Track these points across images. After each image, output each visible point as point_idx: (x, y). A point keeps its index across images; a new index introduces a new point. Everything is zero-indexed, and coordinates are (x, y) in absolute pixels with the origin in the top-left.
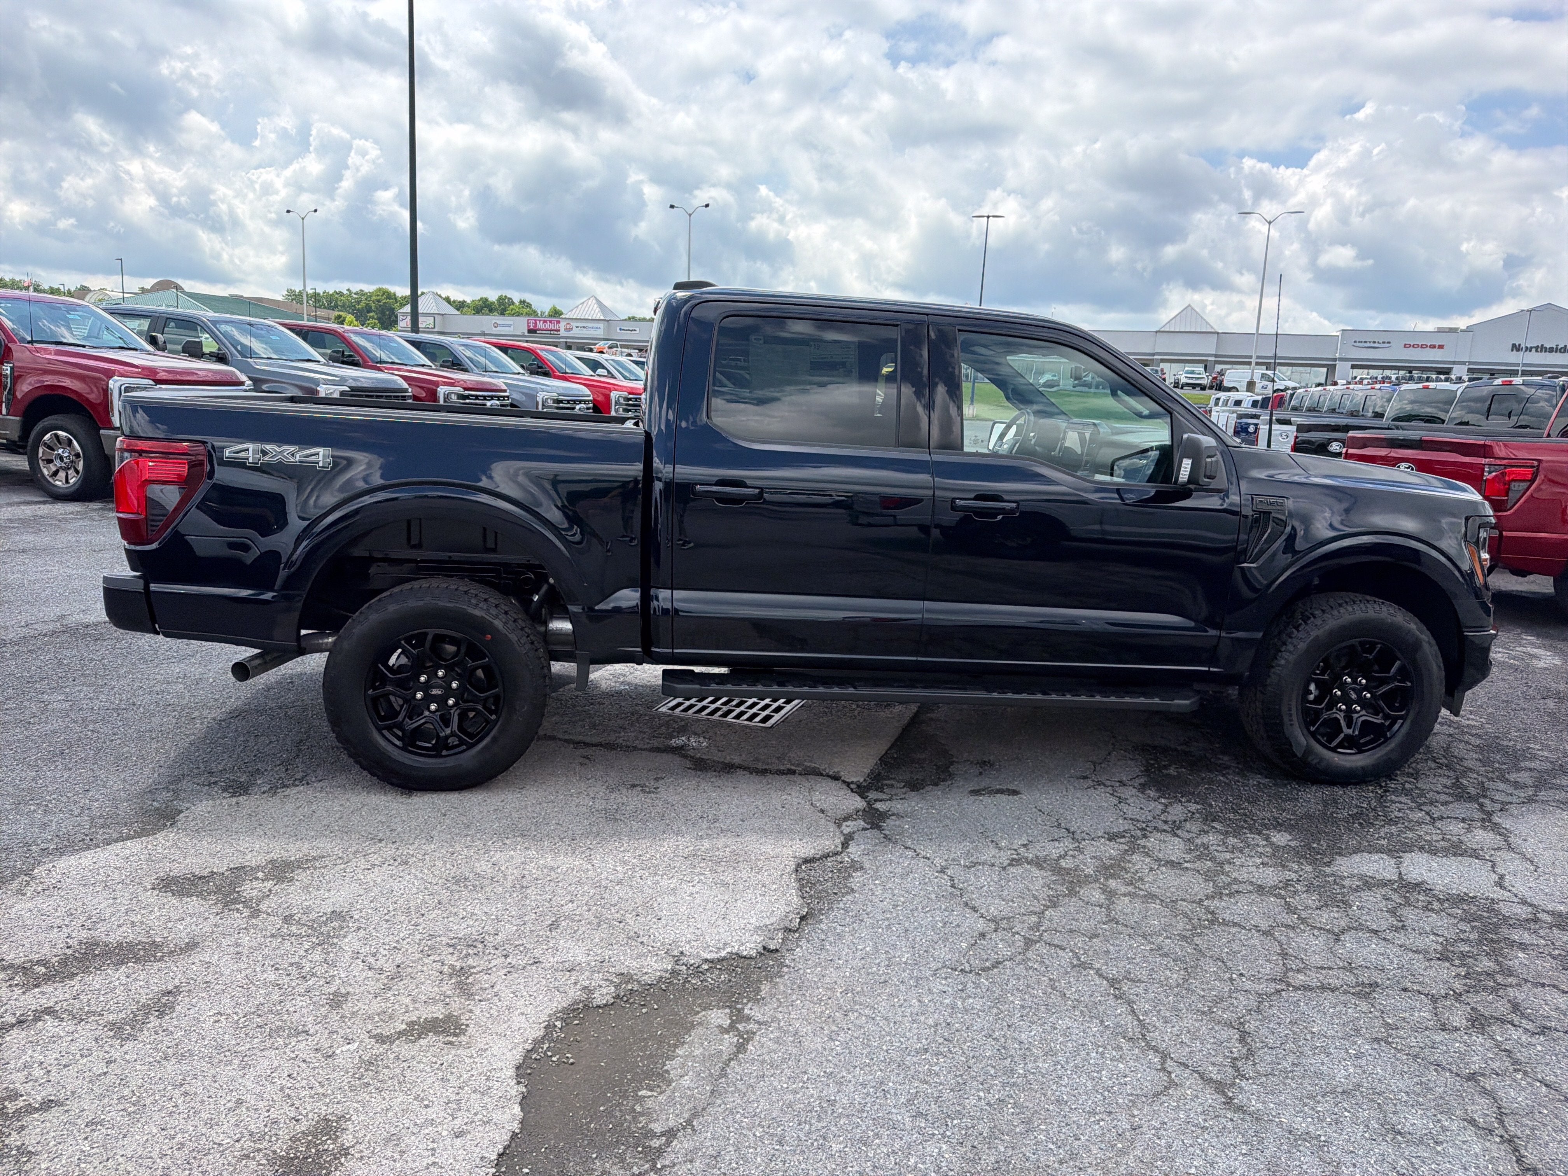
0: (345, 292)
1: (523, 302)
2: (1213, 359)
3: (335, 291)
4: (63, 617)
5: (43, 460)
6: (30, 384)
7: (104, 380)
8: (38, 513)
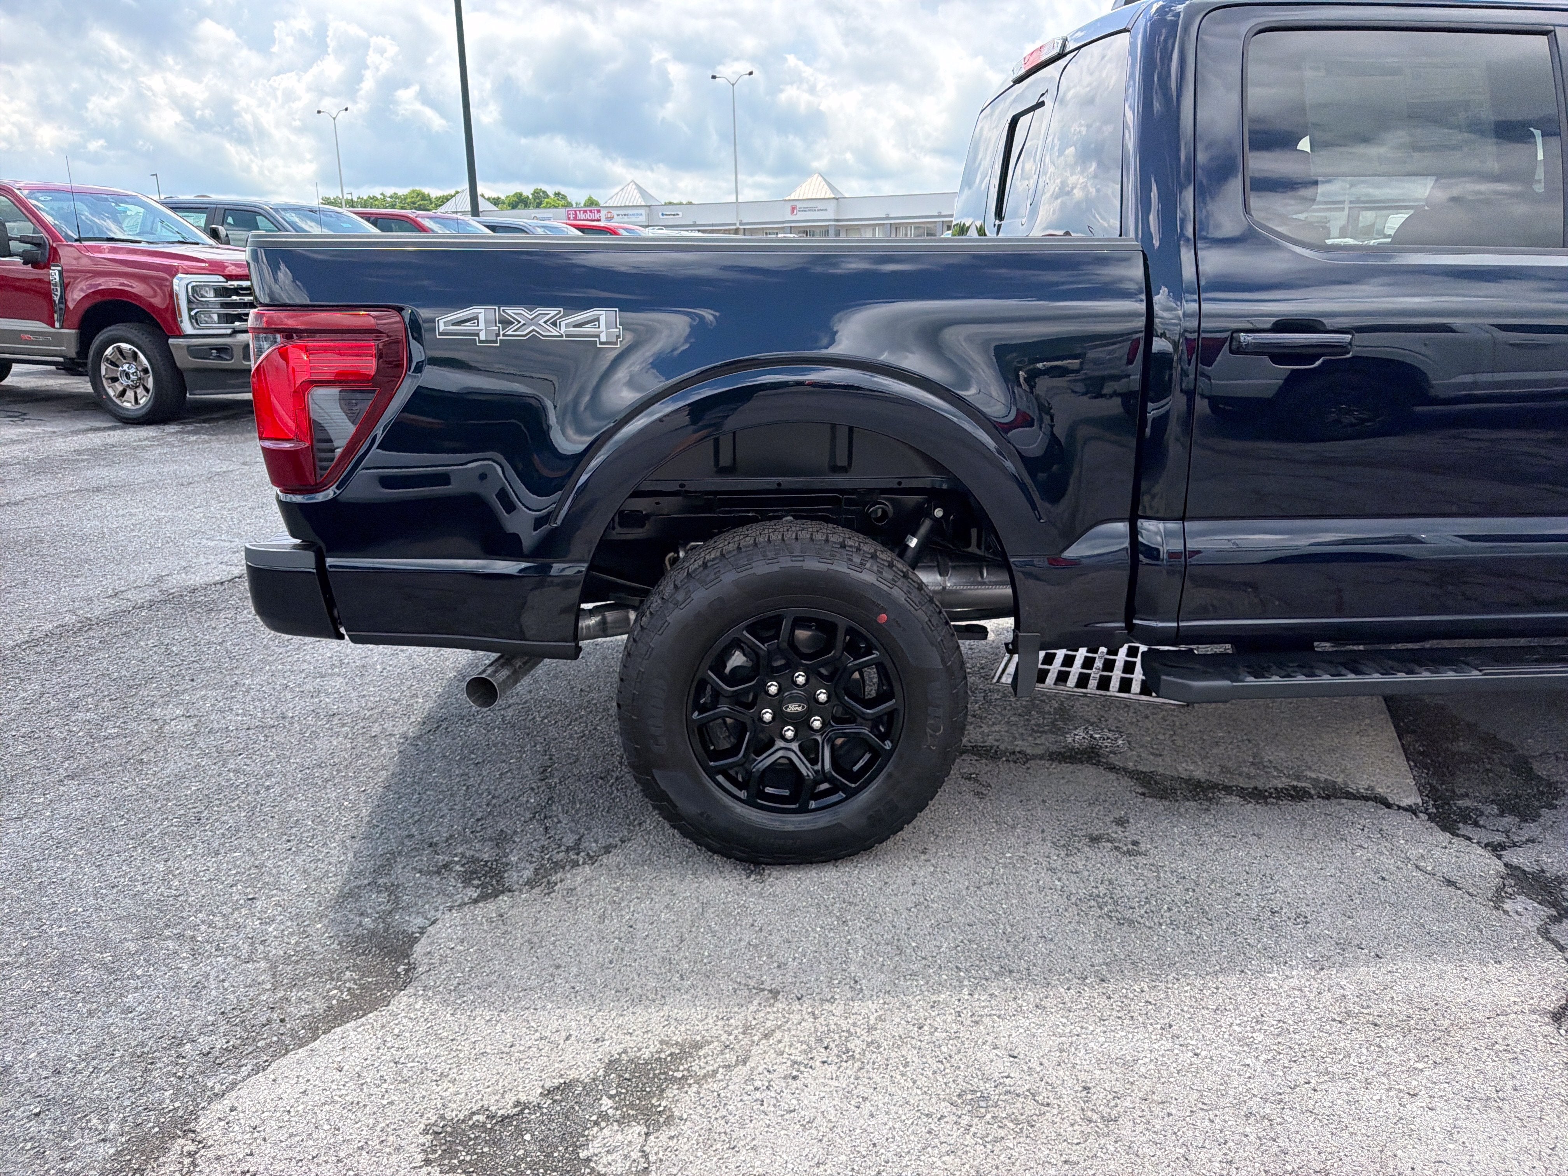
0: (379, 197)
1: (557, 194)
3: (369, 197)
4: (160, 579)
5: (107, 379)
6: (82, 290)
7: (167, 280)
8: (108, 441)
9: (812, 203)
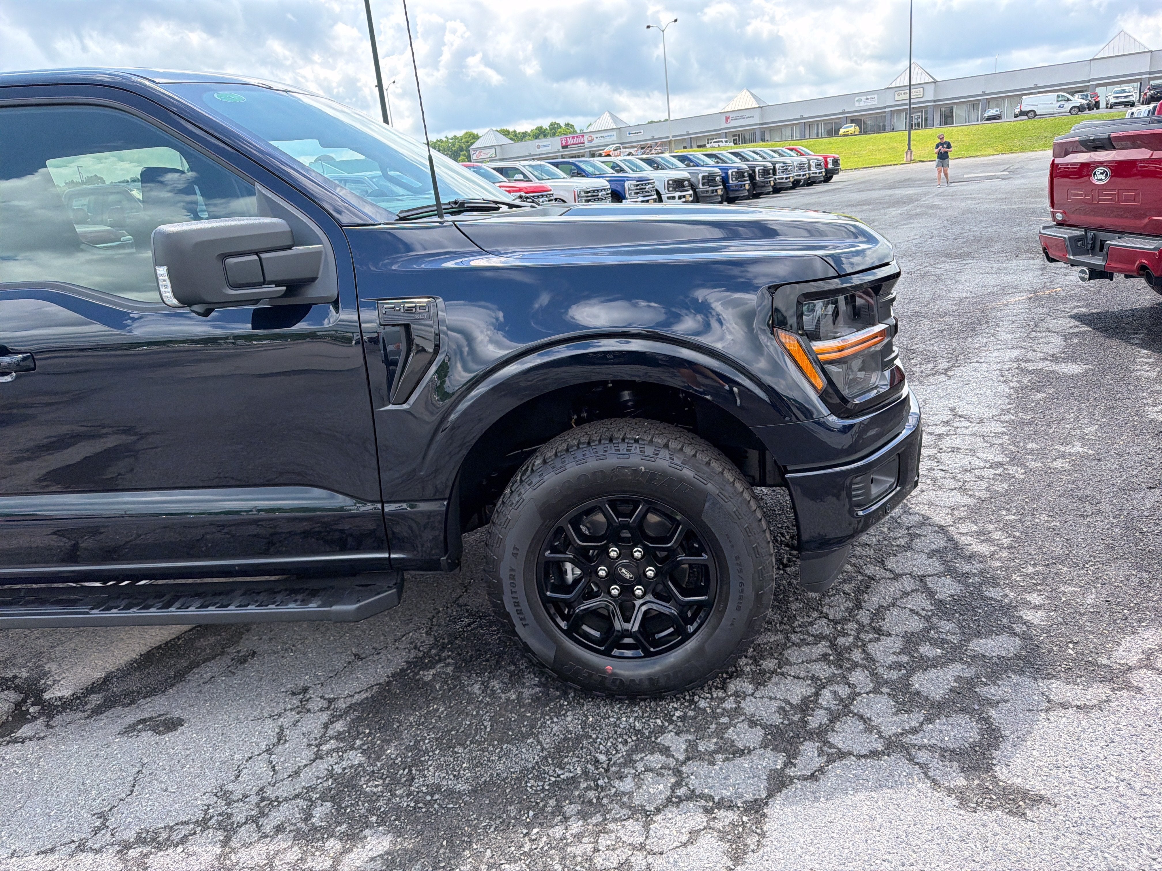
0: (444, 139)
1: (567, 125)
2: (1148, 76)
9: (741, 113)
